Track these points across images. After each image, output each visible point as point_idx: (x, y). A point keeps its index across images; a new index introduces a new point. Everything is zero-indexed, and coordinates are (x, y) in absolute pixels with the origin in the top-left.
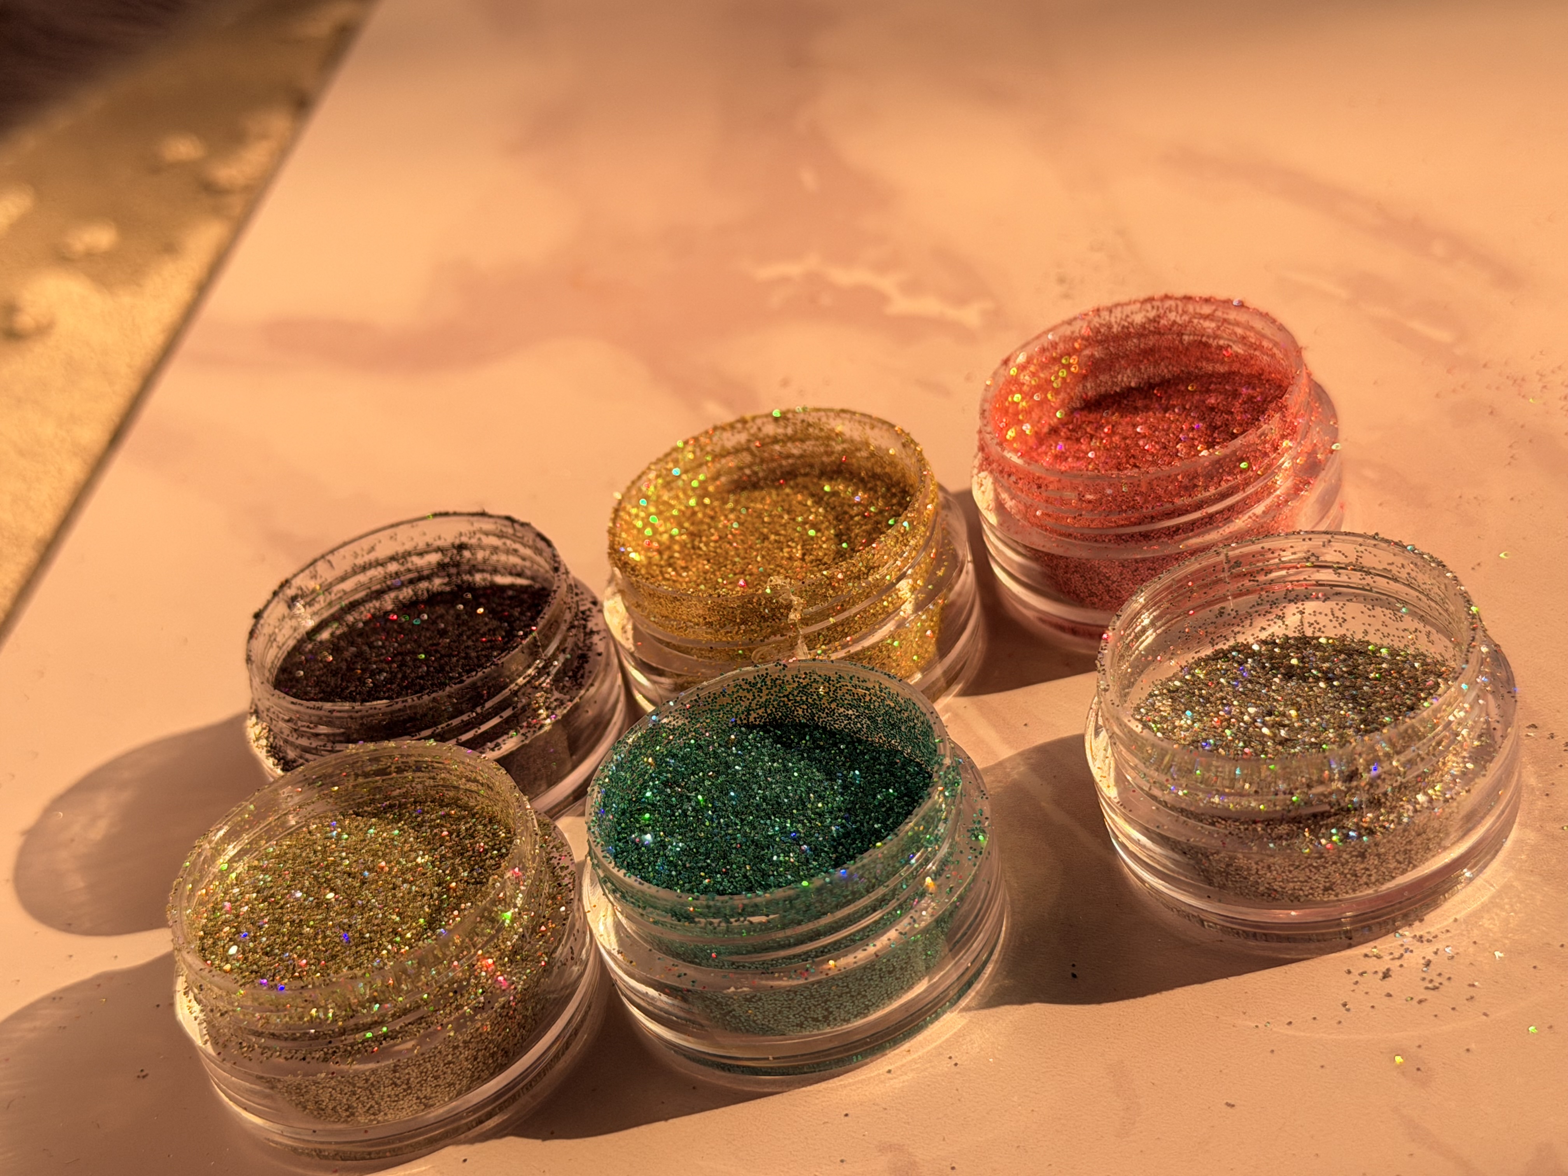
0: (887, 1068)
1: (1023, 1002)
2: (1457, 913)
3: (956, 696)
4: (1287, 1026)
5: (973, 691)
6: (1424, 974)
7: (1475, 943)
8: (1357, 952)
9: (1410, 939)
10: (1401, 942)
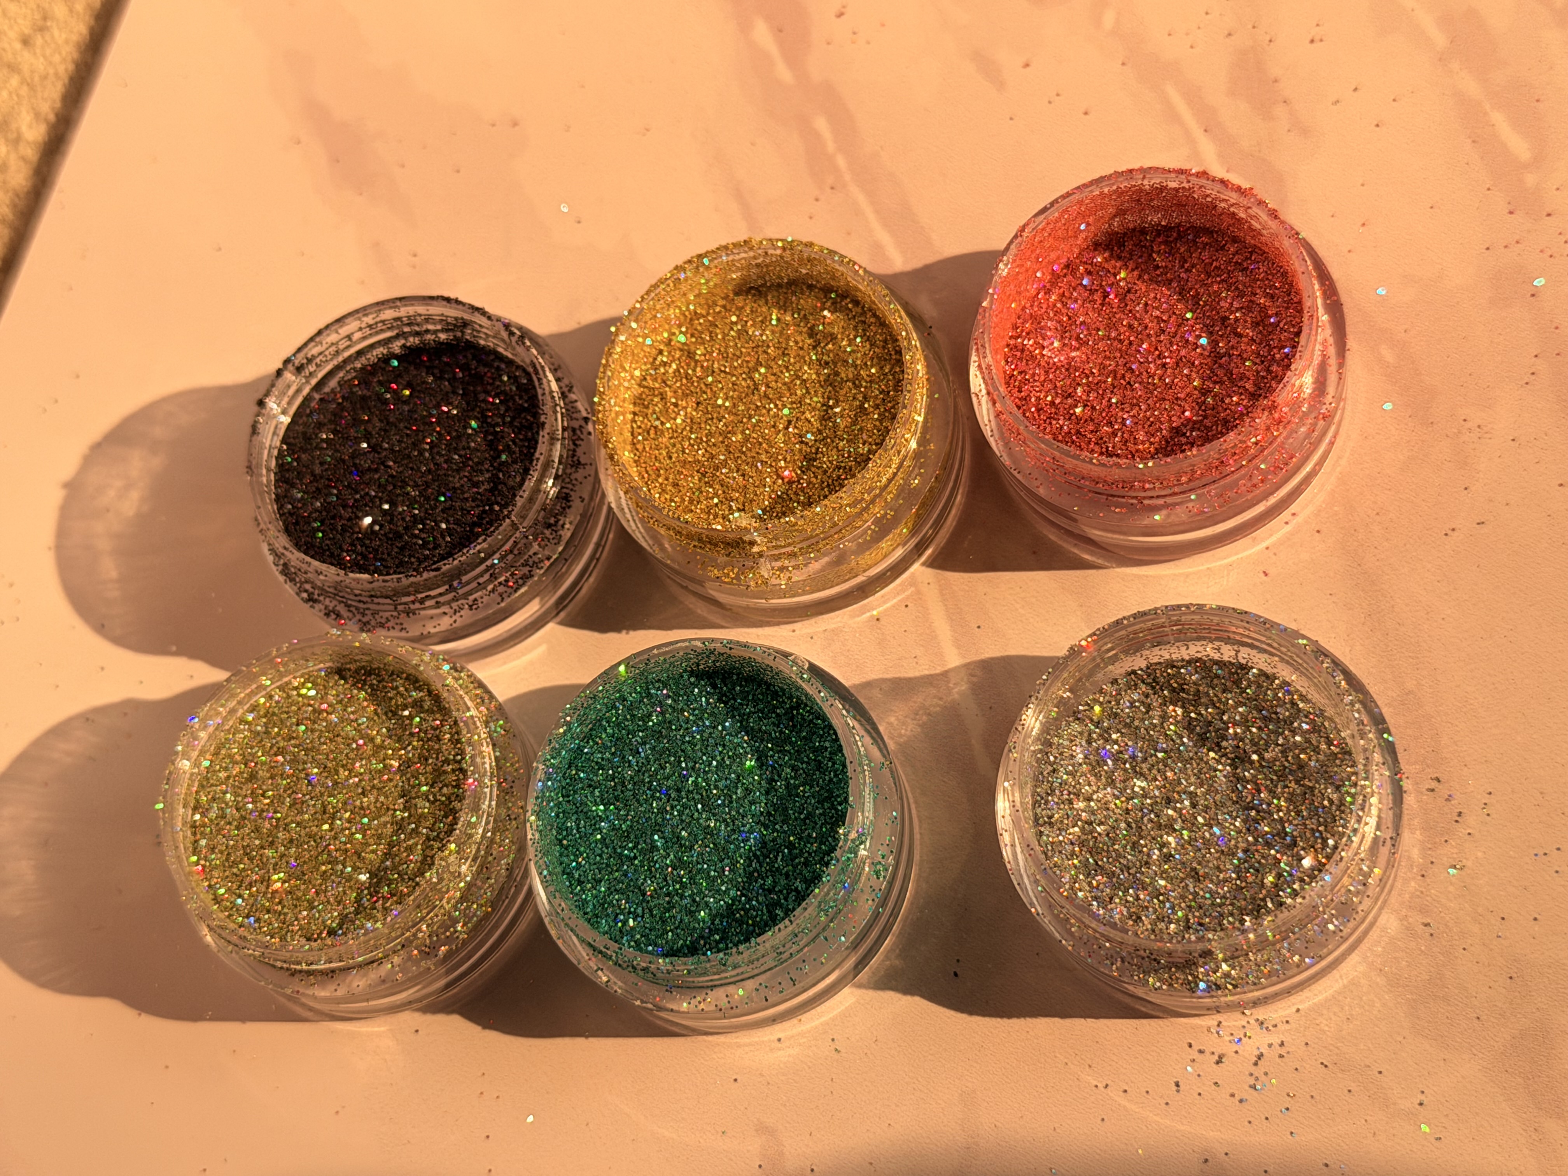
0: (779, 1038)
1: (907, 992)
2: (1301, 1002)
3: (923, 564)
4: (1122, 1094)
5: (940, 562)
6: (1253, 1069)
7: (1307, 1044)
8: (1203, 1023)
9: (1252, 1021)
10: (1245, 1023)
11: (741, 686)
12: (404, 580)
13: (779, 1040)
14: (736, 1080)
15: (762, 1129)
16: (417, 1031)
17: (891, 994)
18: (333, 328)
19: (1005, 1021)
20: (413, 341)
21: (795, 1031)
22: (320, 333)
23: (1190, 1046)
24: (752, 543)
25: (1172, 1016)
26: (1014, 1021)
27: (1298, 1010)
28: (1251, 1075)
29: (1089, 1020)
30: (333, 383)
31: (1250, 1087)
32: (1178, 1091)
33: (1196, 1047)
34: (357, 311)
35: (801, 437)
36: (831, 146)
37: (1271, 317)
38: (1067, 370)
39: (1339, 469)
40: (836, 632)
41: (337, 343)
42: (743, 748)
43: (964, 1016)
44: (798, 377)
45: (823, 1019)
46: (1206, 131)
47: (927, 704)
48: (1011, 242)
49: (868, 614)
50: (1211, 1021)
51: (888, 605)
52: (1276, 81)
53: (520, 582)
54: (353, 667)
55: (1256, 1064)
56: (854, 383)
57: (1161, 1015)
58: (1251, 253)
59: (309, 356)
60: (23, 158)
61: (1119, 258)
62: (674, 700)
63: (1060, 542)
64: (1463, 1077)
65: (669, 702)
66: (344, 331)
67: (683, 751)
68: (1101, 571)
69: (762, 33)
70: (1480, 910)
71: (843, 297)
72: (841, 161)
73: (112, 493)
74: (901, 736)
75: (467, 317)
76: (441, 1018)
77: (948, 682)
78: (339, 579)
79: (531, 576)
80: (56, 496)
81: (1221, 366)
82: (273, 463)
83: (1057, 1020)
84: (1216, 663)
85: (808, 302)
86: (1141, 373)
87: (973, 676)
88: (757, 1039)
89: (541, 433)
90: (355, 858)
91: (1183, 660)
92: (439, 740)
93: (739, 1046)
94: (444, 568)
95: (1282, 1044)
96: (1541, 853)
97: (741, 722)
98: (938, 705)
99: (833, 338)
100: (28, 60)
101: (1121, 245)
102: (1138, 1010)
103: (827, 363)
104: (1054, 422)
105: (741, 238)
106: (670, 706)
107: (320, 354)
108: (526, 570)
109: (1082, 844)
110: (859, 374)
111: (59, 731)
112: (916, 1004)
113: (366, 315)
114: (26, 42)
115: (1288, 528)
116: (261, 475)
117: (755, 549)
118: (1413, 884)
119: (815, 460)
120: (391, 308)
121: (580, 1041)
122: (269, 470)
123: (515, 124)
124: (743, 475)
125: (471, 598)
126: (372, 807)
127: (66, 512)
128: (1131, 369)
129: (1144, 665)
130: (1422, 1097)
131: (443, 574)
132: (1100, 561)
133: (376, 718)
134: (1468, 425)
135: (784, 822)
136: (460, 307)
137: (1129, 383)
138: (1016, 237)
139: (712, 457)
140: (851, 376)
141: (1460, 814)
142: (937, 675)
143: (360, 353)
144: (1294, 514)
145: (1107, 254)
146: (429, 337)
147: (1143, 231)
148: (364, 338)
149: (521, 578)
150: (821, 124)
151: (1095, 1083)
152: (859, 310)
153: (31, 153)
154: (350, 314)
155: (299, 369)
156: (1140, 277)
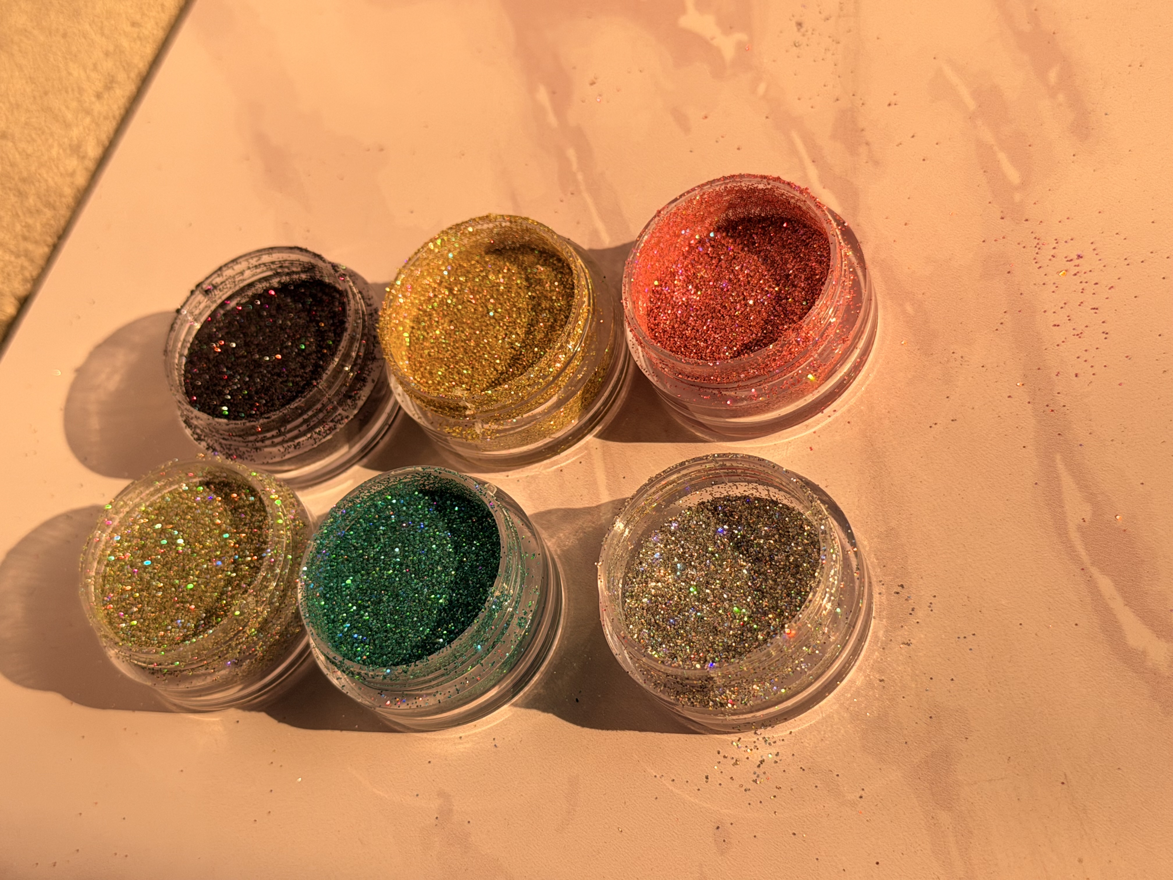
0: (461, 735)
1: (545, 710)
2: (794, 728)
3: (595, 436)
4: (671, 782)
5: (606, 435)
6: (756, 769)
7: (793, 755)
8: (729, 739)
9: (761, 739)
10: (755, 740)
11: (451, 501)
12: (248, 424)
13: (461, 738)
14: (430, 762)
15: (441, 794)
16: (238, 722)
17: (534, 711)
18: (230, 265)
19: (604, 732)
20: (285, 279)
21: (471, 732)
22: (220, 269)
23: (719, 753)
24: (465, 408)
25: (710, 733)
26: (610, 732)
27: (791, 733)
28: (755, 773)
29: (657, 734)
30: (233, 304)
31: (754, 781)
32: (707, 782)
33: (722, 754)
34: (245, 256)
35: (512, 344)
36: (575, 166)
37: (817, 275)
38: (686, 306)
39: (868, 383)
40: (534, 478)
41: (234, 277)
42: (446, 540)
43: (579, 727)
44: (515, 306)
45: (489, 726)
46: (813, 161)
47: (584, 525)
48: (652, 220)
49: (555, 467)
50: (734, 737)
51: (569, 461)
52: (863, 130)
53: (328, 432)
54: (217, 481)
55: (759, 766)
56: (549, 311)
57: (703, 732)
58: (813, 235)
59: (214, 282)
60: (86, 169)
61: (732, 237)
62: (408, 508)
63: (683, 424)
64: (891, 781)
65: (404, 508)
66: (238, 268)
67: (408, 540)
68: (707, 444)
69: (543, 95)
70: (917, 672)
71: (552, 256)
72: (580, 177)
73: (103, 376)
74: (565, 546)
75: (313, 261)
76: (254, 714)
77: (600, 512)
78: (209, 422)
79: (335, 428)
80: (69, 377)
81: (780, 305)
82: (186, 352)
83: (637, 733)
84: (756, 499)
85: (528, 259)
86: (731, 309)
87: (616, 509)
88: (447, 737)
89: (345, 334)
90: (198, 600)
91: (736, 496)
92: (262, 529)
93: (435, 740)
94: (273, 417)
95: (777, 754)
96: (962, 637)
97: (448, 524)
98: (592, 527)
99: (540, 282)
100: (98, 107)
101: (734, 228)
102: (690, 729)
103: (534, 297)
104: (672, 339)
105: (484, 214)
106: (404, 511)
107: (222, 283)
108: (331, 424)
109: (648, 610)
110: (553, 305)
111: (49, 524)
112: (549, 719)
113: (252, 258)
114: (99, 96)
115: (830, 420)
116: (174, 358)
117: (468, 412)
118: (876, 653)
119: (518, 359)
120: (265, 254)
121: (337, 733)
122: (181, 355)
123: (382, 150)
124: (472, 368)
125: (297, 441)
126: (214, 569)
127: (74, 387)
128: (725, 307)
129: (710, 498)
130: (862, 793)
131: (273, 421)
132: (707, 438)
133: (225, 513)
134: (954, 356)
135: (465, 588)
136: (307, 254)
137: (722, 315)
138: (655, 217)
139: (455, 355)
140: (548, 306)
141: (913, 610)
142: (594, 507)
143: (251, 285)
144: (835, 411)
145: (724, 234)
146: (295, 277)
147: (750, 220)
148: (253, 275)
149: (329, 430)
150: (571, 153)
151: (655, 774)
152: (560, 265)
153: (91, 165)
154: (241, 257)
155: (207, 292)
156: (742, 250)
